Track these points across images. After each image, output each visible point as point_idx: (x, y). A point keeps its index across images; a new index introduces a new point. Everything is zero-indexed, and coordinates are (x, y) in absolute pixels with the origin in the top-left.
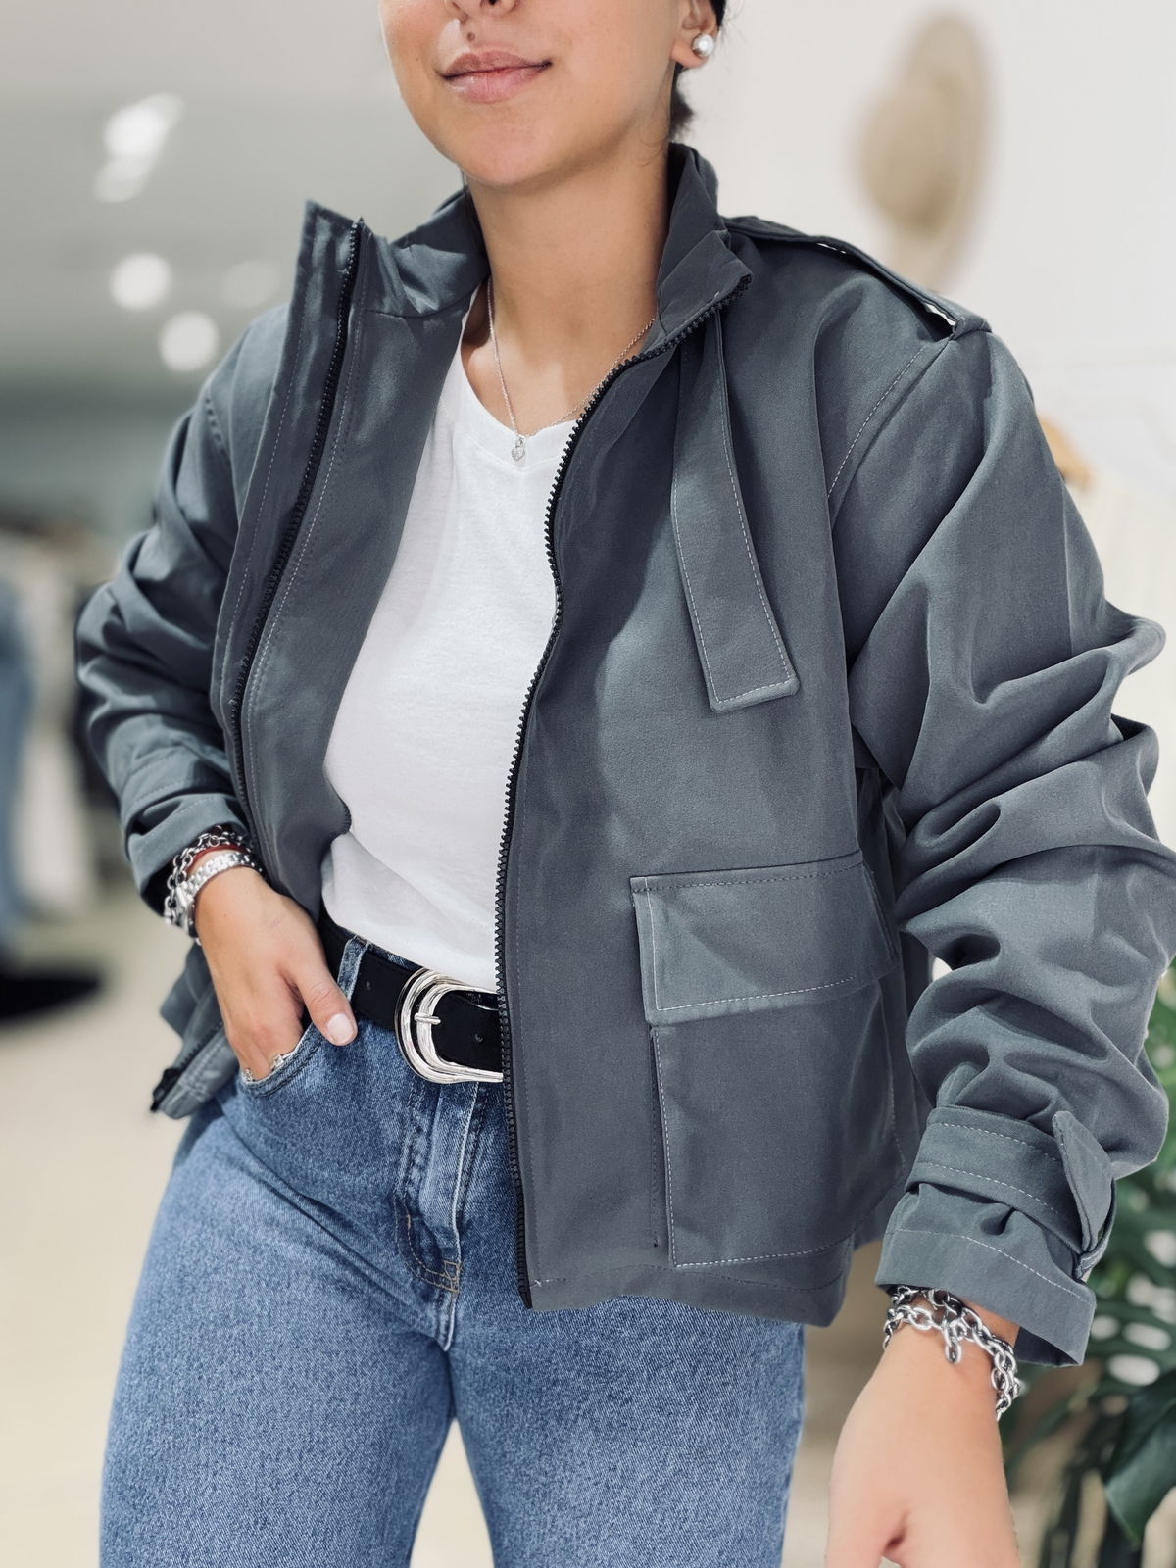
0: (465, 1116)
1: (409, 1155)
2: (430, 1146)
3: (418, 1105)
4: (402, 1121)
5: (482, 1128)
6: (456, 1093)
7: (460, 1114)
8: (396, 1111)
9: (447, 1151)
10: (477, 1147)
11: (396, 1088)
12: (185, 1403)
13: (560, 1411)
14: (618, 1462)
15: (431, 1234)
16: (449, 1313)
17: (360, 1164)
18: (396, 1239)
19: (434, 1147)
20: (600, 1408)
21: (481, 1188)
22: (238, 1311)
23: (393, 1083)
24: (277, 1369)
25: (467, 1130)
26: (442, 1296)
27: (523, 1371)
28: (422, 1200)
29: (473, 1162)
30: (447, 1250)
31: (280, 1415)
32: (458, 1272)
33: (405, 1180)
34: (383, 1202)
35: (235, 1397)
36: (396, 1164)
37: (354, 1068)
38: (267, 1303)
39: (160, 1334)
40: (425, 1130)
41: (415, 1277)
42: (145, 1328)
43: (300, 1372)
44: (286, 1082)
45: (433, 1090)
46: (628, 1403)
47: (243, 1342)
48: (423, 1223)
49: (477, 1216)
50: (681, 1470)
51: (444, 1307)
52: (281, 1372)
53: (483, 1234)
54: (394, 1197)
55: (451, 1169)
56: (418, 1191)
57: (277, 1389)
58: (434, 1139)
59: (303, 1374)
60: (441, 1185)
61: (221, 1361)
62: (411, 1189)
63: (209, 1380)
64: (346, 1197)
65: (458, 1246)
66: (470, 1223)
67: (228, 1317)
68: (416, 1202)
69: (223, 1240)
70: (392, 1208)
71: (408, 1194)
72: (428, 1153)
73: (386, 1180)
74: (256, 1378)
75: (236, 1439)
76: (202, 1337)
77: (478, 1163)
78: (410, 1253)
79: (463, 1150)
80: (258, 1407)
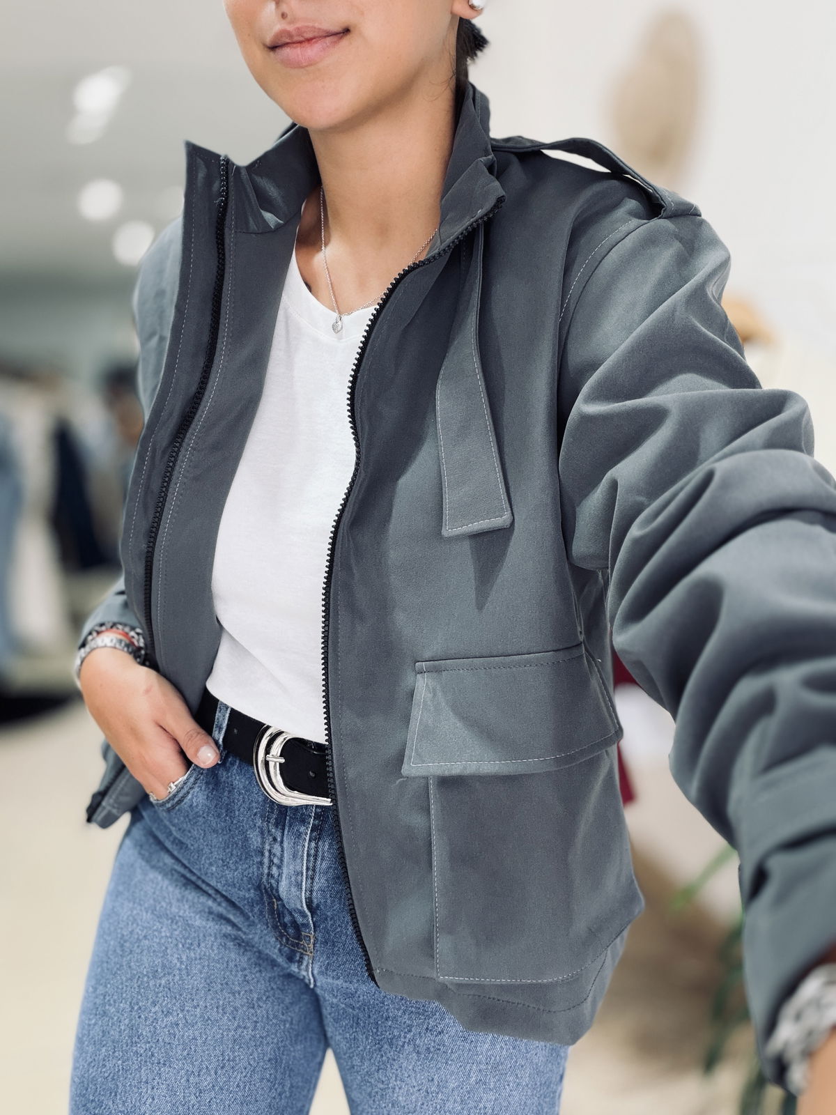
0: (307, 831)
1: (270, 857)
2: (283, 851)
3: (273, 821)
4: (262, 833)
5: (319, 838)
6: (299, 814)
7: (302, 829)
8: (257, 825)
9: (295, 856)
10: (317, 851)
11: (257, 808)
12: (129, 1037)
13: (392, 1039)
14: (435, 1075)
15: (291, 914)
16: (307, 970)
17: (236, 862)
18: (267, 916)
19: (285, 852)
20: (421, 1037)
21: (323, 881)
22: (164, 966)
23: (254, 805)
24: (195, 1008)
25: (307, 841)
26: (301, 958)
27: (364, 1010)
28: (281, 889)
29: (315, 862)
30: (303, 924)
31: (199, 1042)
32: (312, 941)
33: (269, 874)
34: (255, 890)
35: (166, 1030)
36: (261, 863)
37: (226, 794)
38: (184, 958)
39: (109, 986)
40: (279, 839)
41: (281, 944)
42: (98, 982)
43: (212, 1009)
44: (180, 801)
45: (283, 809)
46: (440, 1034)
47: (169, 989)
48: (284, 906)
49: (322, 901)
50: (481, 1080)
51: (303, 967)
52: (198, 1010)
53: (329, 914)
54: (263, 887)
55: (298, 868)
56: (278, 883)
57: (196, 1022)
58: (285, 846)
59: (215, 1010)
60: (293, 879)
61: (154, 1003)
62: (273, 881)
63: (146, 1019)
64: (229, 886)
65: (311, 922)
66: (318, 906)
67: (157, 971)
68: (277, 891)
69: (149, 914)
70: (262, 894)
71: (271, 885)
72: (282, 856)
73: (256, 874)
74: (181, 1015)
75: (167, 1062)
76: (139, 986)
77: (319, 863)
78: (277, 927)
79: (305, 855)
80: (183, 1036)
